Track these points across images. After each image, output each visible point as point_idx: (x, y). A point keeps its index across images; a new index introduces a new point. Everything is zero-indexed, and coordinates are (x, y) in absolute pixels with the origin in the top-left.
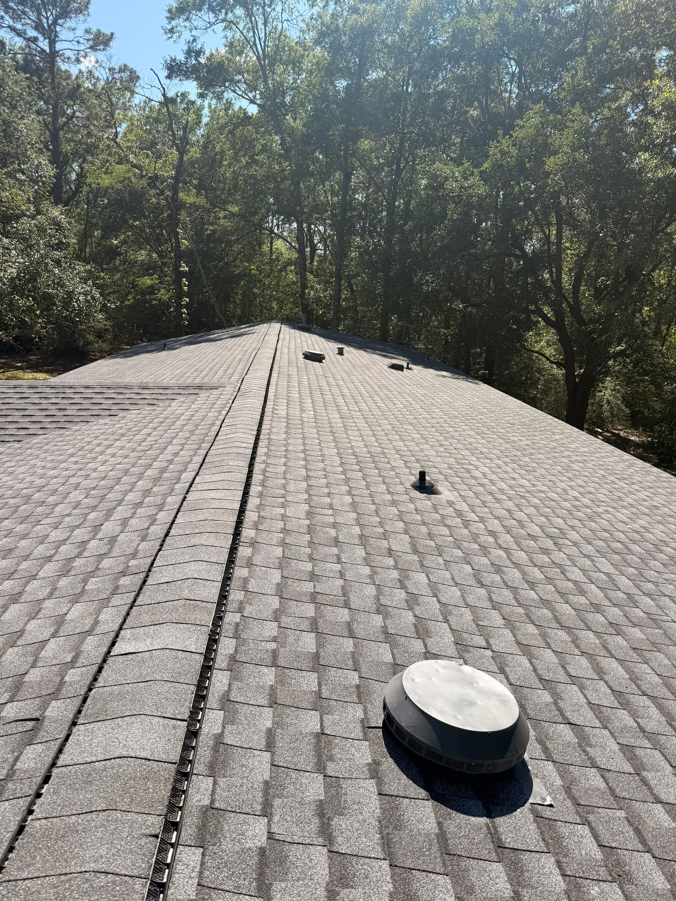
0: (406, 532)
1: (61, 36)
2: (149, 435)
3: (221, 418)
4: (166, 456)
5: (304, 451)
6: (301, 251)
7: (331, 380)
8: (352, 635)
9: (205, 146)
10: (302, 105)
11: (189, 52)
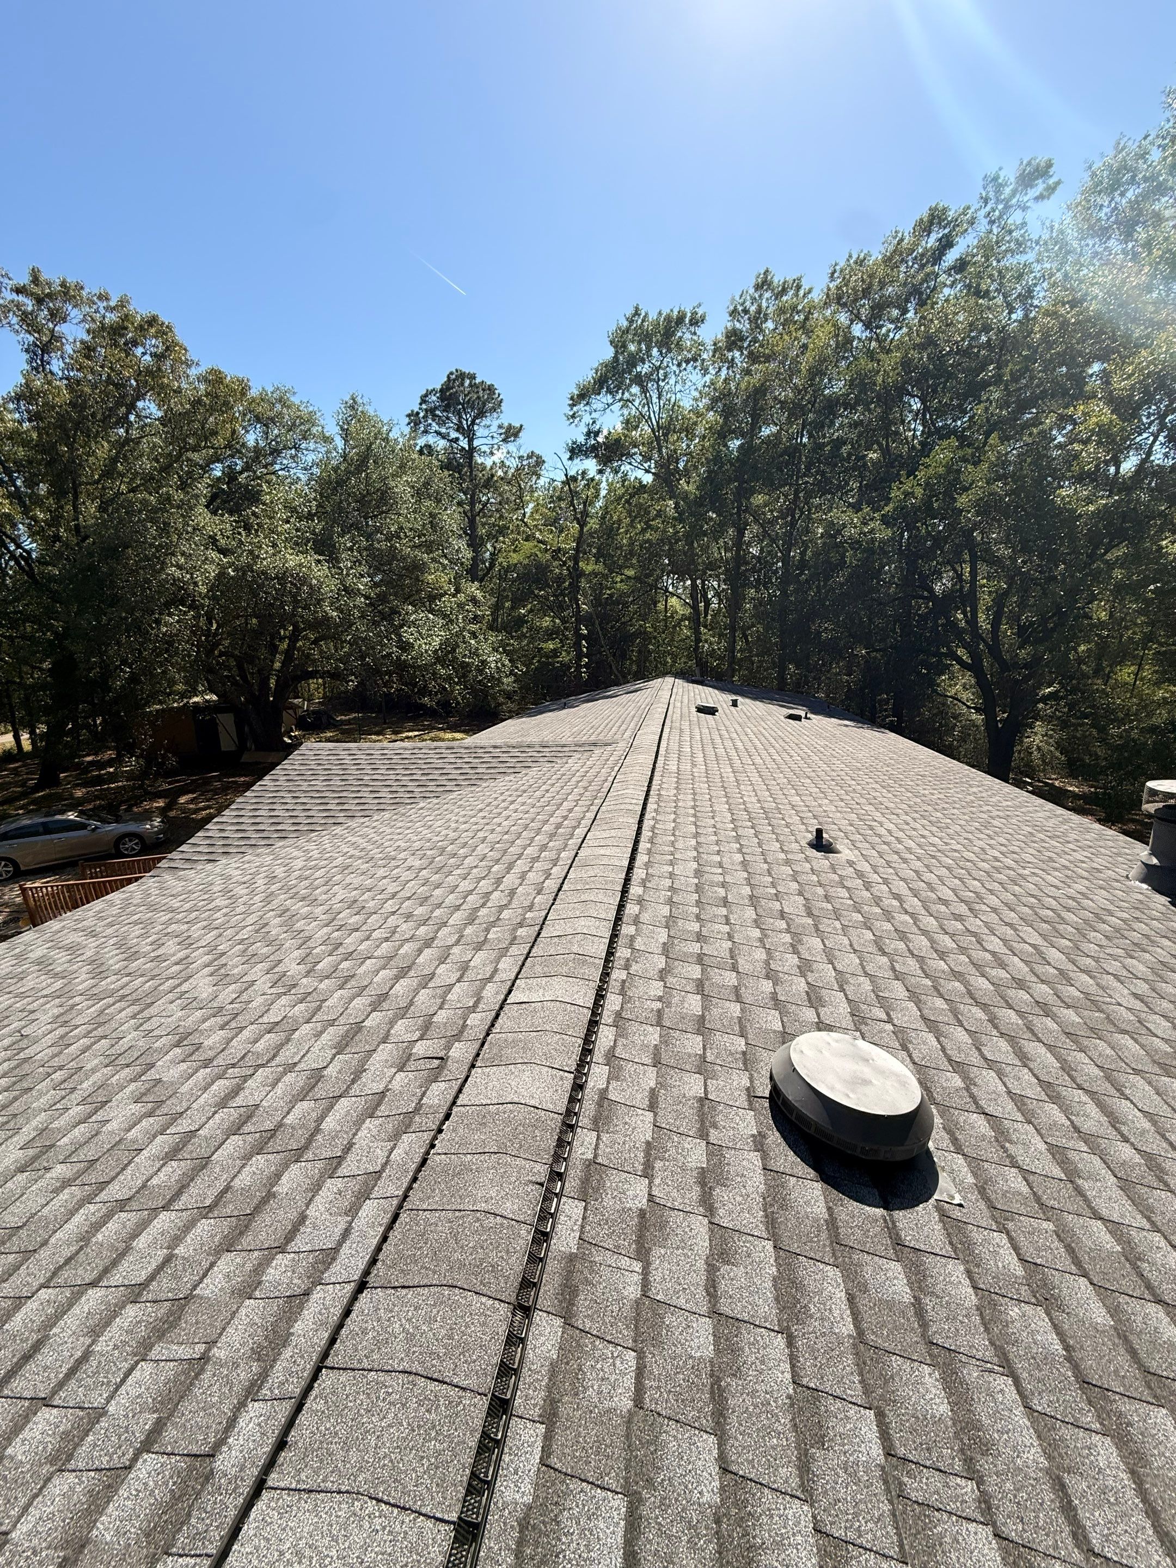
0: (800, 893)
1: (478, 434)
2: (547, 791)
3: (613, 774)
4: (562, 812)
5: (694, 807)
6: (695, 607)
7: (724, 733)
8: (739, 999)
9: (603, 518)
10: (696, 468)
11: (588, 434)
